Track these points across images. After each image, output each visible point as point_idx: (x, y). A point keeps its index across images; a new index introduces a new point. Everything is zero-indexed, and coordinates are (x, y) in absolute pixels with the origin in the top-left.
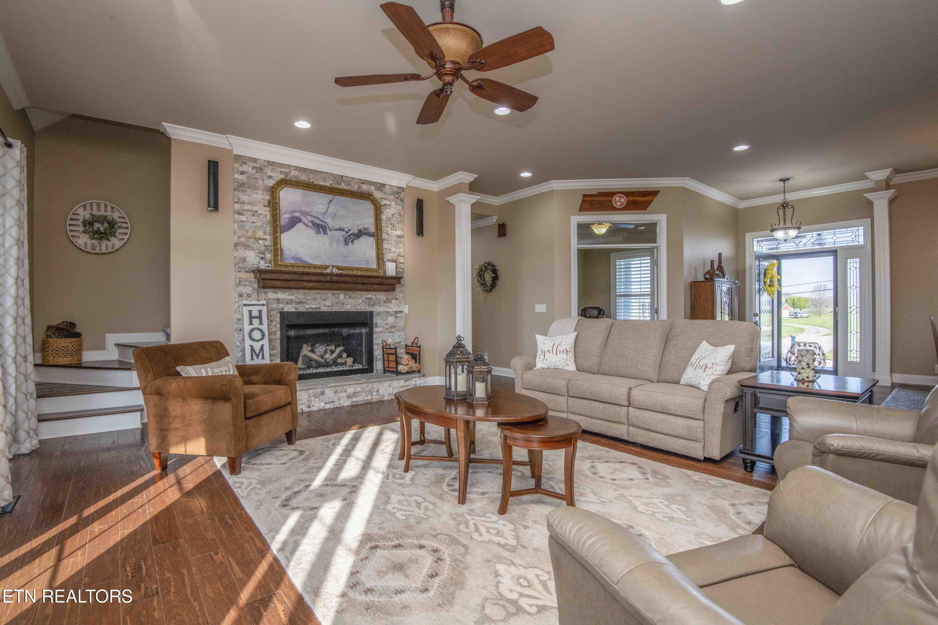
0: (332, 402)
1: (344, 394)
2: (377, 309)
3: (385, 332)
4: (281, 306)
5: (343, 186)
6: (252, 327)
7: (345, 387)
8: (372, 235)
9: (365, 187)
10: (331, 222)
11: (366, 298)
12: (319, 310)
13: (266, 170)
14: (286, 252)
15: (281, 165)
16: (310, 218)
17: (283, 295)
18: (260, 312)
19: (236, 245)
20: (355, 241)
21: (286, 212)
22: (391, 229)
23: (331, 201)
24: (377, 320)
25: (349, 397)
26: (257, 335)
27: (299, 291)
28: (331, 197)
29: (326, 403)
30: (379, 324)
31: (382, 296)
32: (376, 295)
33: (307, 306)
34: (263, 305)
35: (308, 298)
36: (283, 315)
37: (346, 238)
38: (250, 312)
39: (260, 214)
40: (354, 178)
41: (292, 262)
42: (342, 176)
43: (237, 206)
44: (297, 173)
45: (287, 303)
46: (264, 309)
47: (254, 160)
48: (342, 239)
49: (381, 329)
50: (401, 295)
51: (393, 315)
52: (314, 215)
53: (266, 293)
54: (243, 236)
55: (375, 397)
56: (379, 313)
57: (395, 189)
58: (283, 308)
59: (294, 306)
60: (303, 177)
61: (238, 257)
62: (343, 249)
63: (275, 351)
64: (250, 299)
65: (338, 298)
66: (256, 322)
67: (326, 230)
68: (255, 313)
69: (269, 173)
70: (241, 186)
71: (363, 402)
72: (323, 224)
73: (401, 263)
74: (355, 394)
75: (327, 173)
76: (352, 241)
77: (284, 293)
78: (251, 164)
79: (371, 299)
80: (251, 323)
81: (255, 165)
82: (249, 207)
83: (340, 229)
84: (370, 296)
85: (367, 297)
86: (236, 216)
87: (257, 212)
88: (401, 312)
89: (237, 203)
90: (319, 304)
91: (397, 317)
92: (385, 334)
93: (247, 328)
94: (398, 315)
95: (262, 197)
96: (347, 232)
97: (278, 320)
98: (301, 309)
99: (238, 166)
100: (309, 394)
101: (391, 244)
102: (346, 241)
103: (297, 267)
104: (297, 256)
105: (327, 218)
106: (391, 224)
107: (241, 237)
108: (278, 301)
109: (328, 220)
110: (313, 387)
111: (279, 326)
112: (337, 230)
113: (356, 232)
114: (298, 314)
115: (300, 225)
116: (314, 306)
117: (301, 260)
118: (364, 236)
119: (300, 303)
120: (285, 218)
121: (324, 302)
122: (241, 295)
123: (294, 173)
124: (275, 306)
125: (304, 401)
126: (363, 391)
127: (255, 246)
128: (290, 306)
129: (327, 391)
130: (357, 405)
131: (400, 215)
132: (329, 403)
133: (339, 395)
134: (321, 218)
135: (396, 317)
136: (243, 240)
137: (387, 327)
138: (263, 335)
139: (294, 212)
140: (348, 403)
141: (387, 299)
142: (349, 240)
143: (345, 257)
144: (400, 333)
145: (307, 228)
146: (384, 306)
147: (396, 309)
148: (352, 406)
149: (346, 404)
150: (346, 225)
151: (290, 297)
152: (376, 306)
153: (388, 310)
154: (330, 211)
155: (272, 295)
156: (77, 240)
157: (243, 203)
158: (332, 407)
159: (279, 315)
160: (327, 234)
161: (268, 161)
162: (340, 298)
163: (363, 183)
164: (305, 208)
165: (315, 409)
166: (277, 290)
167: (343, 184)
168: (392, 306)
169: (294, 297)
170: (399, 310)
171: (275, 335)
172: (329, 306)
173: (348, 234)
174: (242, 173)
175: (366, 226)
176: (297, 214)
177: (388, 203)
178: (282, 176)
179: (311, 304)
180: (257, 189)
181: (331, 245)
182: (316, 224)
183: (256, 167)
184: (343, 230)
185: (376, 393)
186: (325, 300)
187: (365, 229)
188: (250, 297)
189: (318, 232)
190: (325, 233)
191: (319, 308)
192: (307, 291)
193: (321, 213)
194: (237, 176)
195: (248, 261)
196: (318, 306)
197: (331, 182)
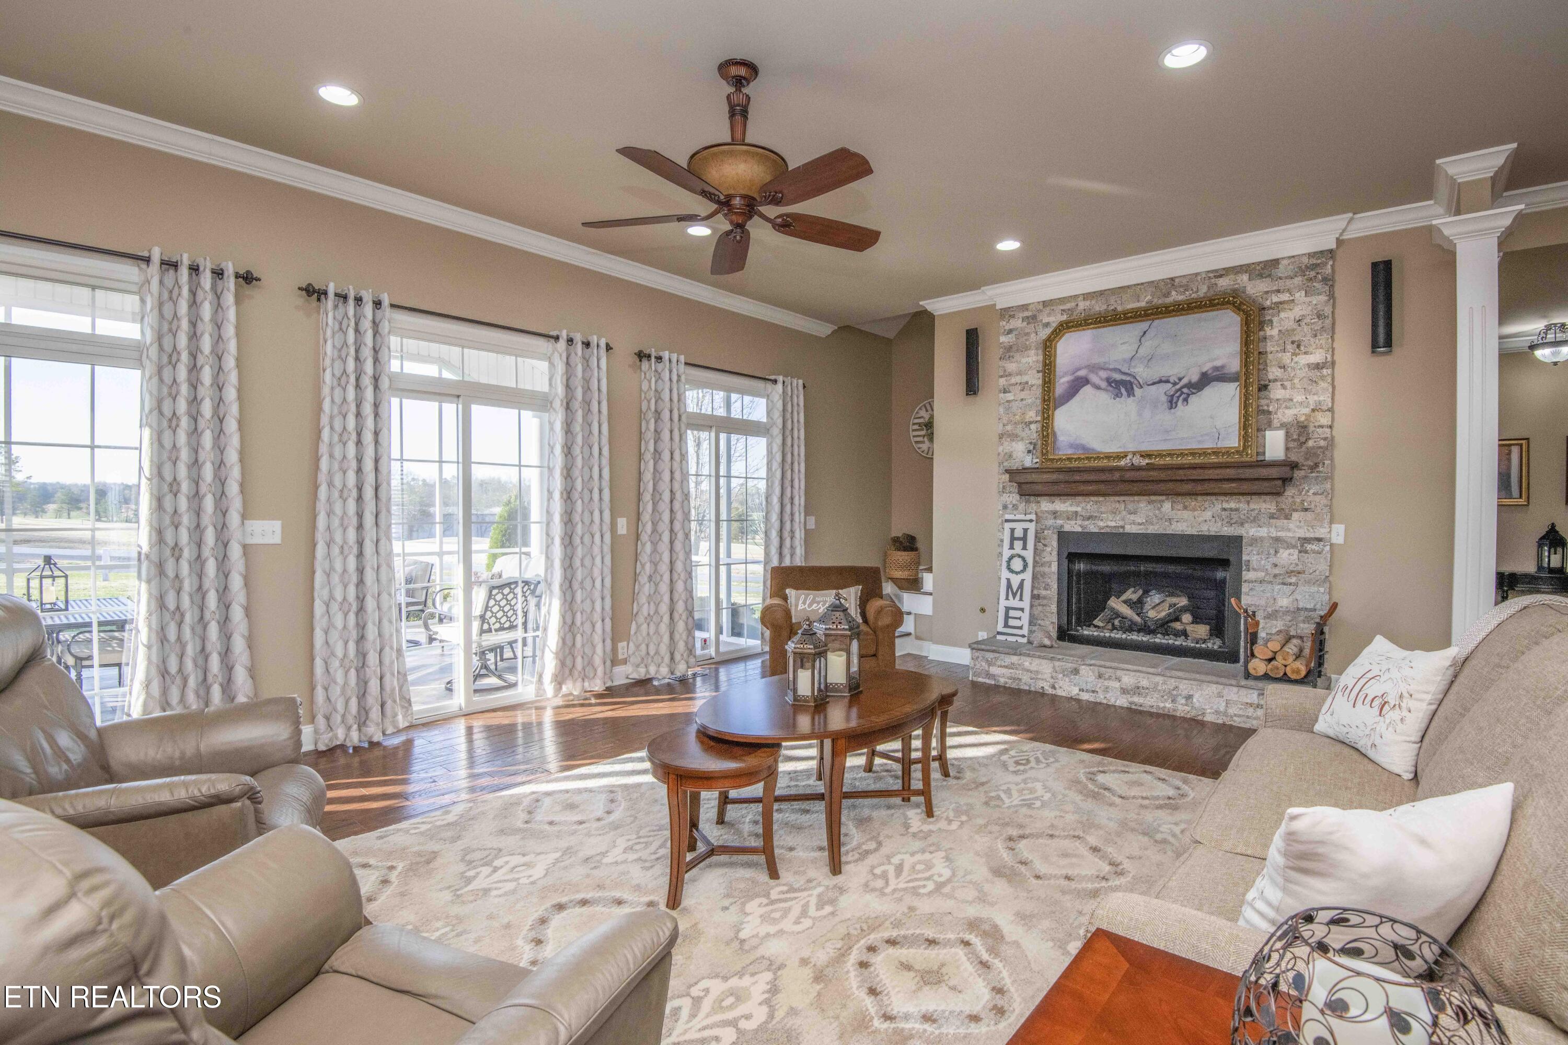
0: (1093, 692)
1: (1117, 685)
2: (1250, 531)
3: (1271, 582)
4: (1060, 522)
5: (1176, 296)
6: (1012, 552)
7: (1119, 673)
8: (1233, 378)
9: (1224, 283)
10: (1142, 372)
11: (1225, 510)
12: (1121, 530)
13: (1040, 317)
14: (1062, 439)
15: (1062, 300)
16: (1103, 374)
17: (1062, 505)
18: (1026, 531)
19: (1001, 436)
20: (1192, 399)
21: (1065, 374)
22: (1294, 354)
23: (1145, 333)
24: (1249, 555)
25: (1124, 691)
26: (1017, 564)
27: (1087, 499)
28: (1144, 325)
29: (1081, 690)
30: (1254, 564)
31: (1266, 505)
32: (1248, 503)
33: (1101, 524)
34: (1031, 521)
35: (1103, 509)
36: (1063, 536)
37: (1172, 396)
38: (1013, 530)
39: (1032, 386)
40: (1197, 274)
41: (1070, 451)
42: (1172, 279)
43: (1002, 382)
44: (1088, 303)
45: (1068, 519)
46: (1032, 527)
47: (1024, 307)
48: (1164, 399)
49: (1261, 575)
50: (1321, 500)
51: (1294, 547)
52: (1111, 367)
53: (1039, 502)
54: (1010, 422)
55: (1181, 709)
56: (1254, 541)
57: (1305, 260)
58: (1062, 526)
59: (1079, 522)
60: (1099, 307)
61: (1002, 454)
62: (1165, 417)
63: (1049, 592)
64: (1015, 512)
65: (1159, 509)
66: (1018, 545)
67: (1132, 388)
68: (1019, 533)
69: (1045, 320)
70: (1009, 352)
71: (1154, 710)
72: (1128, 378)
73: (1322, 427)
74: (1137, 690)
75: (1142, 284)
76: (1186, 400)
77: (1064, 503)
78: (1021, 315)
79: (1237, 510)
80: (1012, 547)
81: (1026, 314)
82: (1017, 379)
83: (1160, 381)
84: (1233, 505)
85: (1226, 505)
86: (1002, 395)
87: (1027, 383)
88: (1319, 540)
89: (1002, 377)
90: (1123, 520)
91: (1306, 552)
92: (1270, 586)
93: (1007, 553)
94: (1309, 547)
95: (1033, 358)
96: (1175, 384)
97: (1055, 544)
98: (1092, 528)
99: (1004, 323)
100: (1054, 667)
101: (1293, 387)
102: (1171, 402)
103: (1076, 460)
104: (1078, 442)
105: (1135, 367)
106: (1293, 342)
107: (1007, 424)
108: (1055, 514)
109: (1136, 370)
110: (1060, 657)
111: (1055, 553)
112: (1154, 384)
113: (1195, 378)
114: (1086, 536)
115: (1087, 389)
116: (1113, 524)
117: (1083, 447)
118: (1214, 383)
119: (1089, 518)
120: (1063, 384)
121: (1132, 517)
122: (1005, 507)
123: (1083, 305)
124: (1051, 522)
125: (1045, 676)
126: (1155, 688)
127: (1023, 434)
128: (1073, 522)
129: (1084, 670)
130: (1141, 712)
131: (1319, 316)
132: (1087, 691)
133: (1106, 683)
134: (1125, 369)
135: (1303, 551)
136: (1009, 428)
137: (1277, 571)
138: (1025, 566)
139: (1079, 369)
140: (1122, 701)
141: (1281, 510)
142: (1178, 397)
143: (1167, 432)
144: (1314, 589)
145: (1098, 393)
146: (1270, 525)
147: (1301, 533)
148: (1129, 709)
149: (1118, 703)
150: (1171, 370)
151: (1074, 509)
152: (1246, 525)
153: (1279, 534)
154: (1142, 351)
155: (1046, 505)
156: (920, 445)
157: (1010, 375)
158: (1092, 699)
159: (1055, 537)
160: (1134, 396)
161: (1044, 302)
162: (1163, 509)
163: (1221, 276)
164: (1097, 360)
165: (1064, 694)
166: (1053, 498)
167: (1174, 293)
168: (1291, 526)
169: (1079, 509)
170: (1312, 536)
171: (1050, 566)
172: (1140, 524)
173: (1178, 387)
174: (1010, 331)
175: (1218, 363)
176: (1082, 373)
177: (1285, 297)
178: (1064, 318)
179: (1107, 519)
180: (1027, 348)
181: (1140, 415)
182: (1116, 381)
183: (1028, 317)
184: (1167, 381)
185: (1183, 701)
186: (1135, 513)
187: (1216, 369)
188: (1017, 509)
189: (1118, 395)
190: (1131, 393)
191: (1123, 527)
192: (1101, 499)
193: (1124, 360)
194: (1003, 339)
195: (1014, 456)
196: (1121, 523)
197: (1149, 297)
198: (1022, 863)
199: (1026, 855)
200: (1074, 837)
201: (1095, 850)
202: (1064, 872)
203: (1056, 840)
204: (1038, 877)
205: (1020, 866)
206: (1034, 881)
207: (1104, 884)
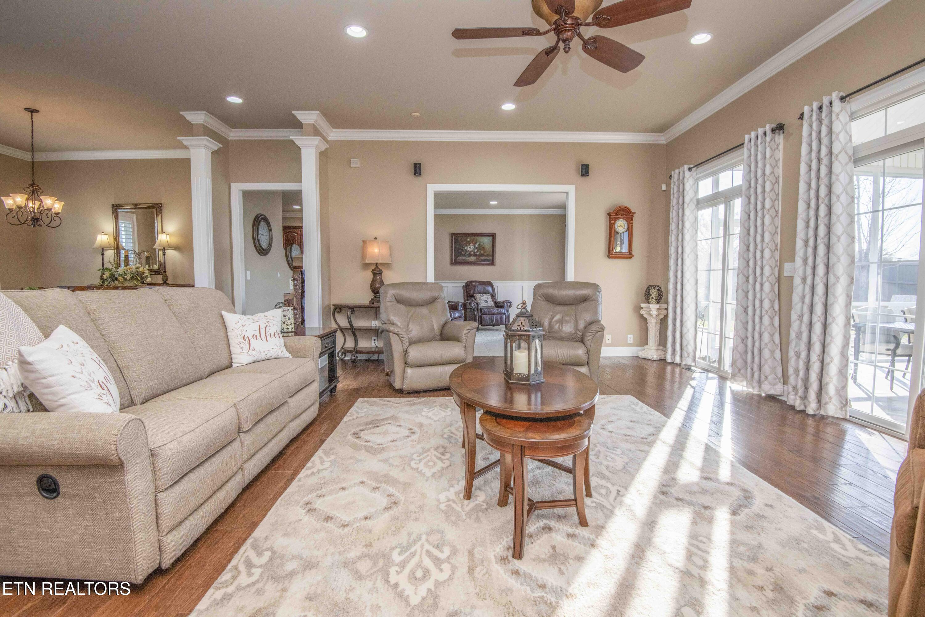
198: (377, 488)
199: (377, 495)
200: (347, 525)
201: (328, 519)
202: (347, 492)
203: (361, 515)
204: (362, 482)
205: (378, 486)
206: (364, 479)
207: (319, 492)
